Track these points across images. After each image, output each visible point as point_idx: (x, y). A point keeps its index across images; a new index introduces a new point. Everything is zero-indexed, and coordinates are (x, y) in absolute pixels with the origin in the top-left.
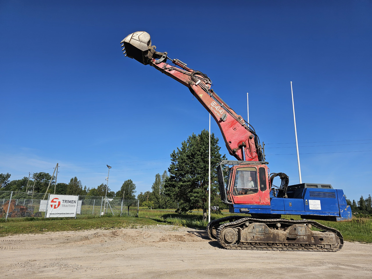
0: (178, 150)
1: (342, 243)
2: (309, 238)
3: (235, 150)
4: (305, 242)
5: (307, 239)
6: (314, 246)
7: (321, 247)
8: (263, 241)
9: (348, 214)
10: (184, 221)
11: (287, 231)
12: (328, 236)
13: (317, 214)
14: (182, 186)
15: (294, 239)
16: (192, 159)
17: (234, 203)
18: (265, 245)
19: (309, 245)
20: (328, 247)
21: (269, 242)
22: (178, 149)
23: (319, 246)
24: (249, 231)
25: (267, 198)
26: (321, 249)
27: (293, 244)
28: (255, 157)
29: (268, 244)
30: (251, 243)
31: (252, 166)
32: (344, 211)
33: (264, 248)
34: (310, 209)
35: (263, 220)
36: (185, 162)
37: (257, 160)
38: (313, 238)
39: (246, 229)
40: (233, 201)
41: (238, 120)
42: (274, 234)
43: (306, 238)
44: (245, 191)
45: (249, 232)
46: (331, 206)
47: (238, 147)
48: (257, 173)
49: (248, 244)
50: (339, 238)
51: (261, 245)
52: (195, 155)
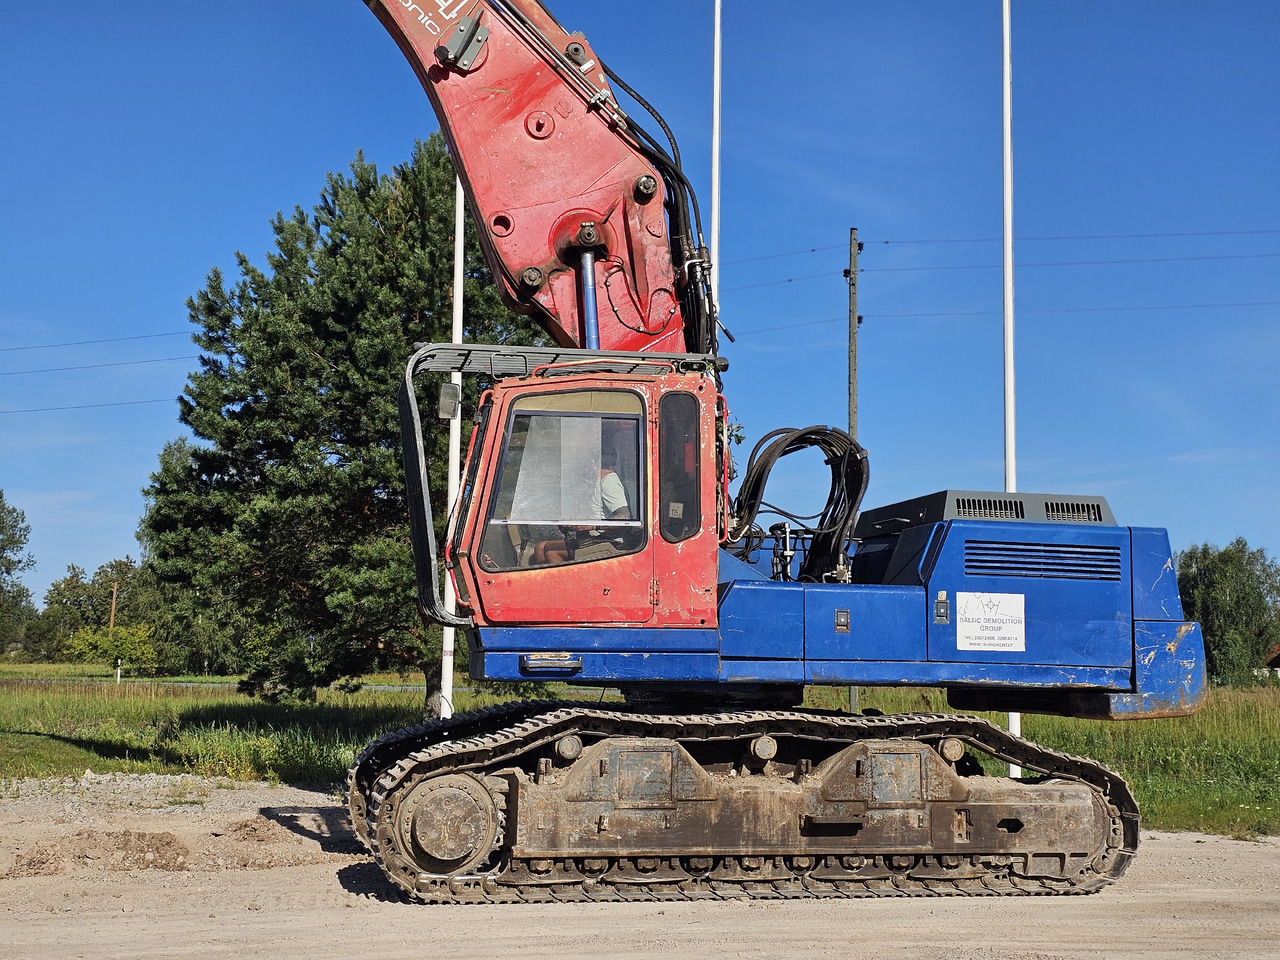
0: (241, 269)
1: (1132, 842)
2: (936, 822)
3: (534, 275)
4: (911, 843)
5: (926, 824)
6: (969, 867)
7: (1010, 867)
8: (659, 846)
9: (1180, 672)
10: (268, 745)
11: (816, 780)
12: (1056, 803)
13: (1000, 674)
14: (266, 518)
15: (851, 829)
16: (341, 337)
17: (485, 618)
18: (672, 868)
19: (939, 857)
20: (1050, 867)
21: (695, 849)
22: (242, 261)
23: (997, 867)
24: (574, 789)
25: (699, 583)
26: (1006, 881)
27: (839, 857)
28: (665, 326)
29: (685, 860)
30: (579, 860)
31: (616, 385)
32: (1162, 655)
33: (666, 890)
34: (960, 647)
35: (665, 719)
36: (289, 354)
37: (673, 345)
38: (962, 817)
39: (554, 780)
40: (477, 608)
41: (560, 67)
42: (727, 802)
43: (920, 820)
44: (570, 543)
45: (576, 792)
46: (1089, 626)
47: (554, 257)
48: (649, 425)
49: (565, 870)
50: (1121, 817)
51: (645, 870)
52: (361, 306)
